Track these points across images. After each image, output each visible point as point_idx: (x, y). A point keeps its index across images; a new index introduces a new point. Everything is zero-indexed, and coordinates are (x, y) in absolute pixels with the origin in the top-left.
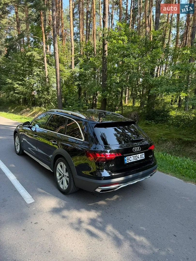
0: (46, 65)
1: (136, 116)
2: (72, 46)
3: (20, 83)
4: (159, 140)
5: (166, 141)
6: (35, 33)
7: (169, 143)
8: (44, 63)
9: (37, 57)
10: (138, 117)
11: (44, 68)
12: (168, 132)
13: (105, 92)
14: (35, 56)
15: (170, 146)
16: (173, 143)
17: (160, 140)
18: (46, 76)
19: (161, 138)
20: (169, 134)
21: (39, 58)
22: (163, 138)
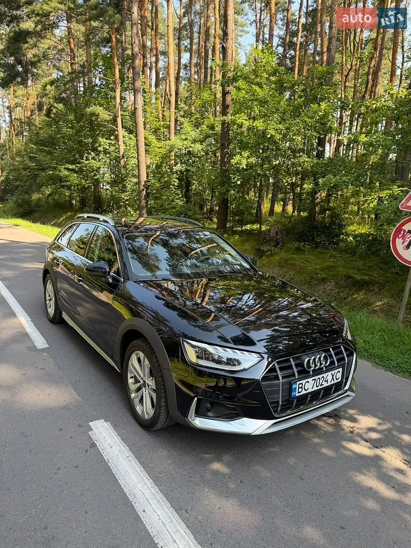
0: (121, 132)
1: (279, 233)
2: (171, 93)
3: (71, 167)
4: (312, 278)
5: (324, 280)
6: (102, 69)
7: (329, 285)
8: (117, 127)
9: (104, 115)
10: (282, 234)
11: (117, 138)
12: (332, 264)
13: (225, 185)
14: (101, 114)
15: (331, 290)
16: (337, 284)
17: (314, 278)
18: (121, 155)
19: (317, 274)
20: (332, 267)
21: (108, 118)
22: (319, 275)
